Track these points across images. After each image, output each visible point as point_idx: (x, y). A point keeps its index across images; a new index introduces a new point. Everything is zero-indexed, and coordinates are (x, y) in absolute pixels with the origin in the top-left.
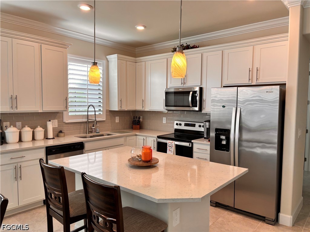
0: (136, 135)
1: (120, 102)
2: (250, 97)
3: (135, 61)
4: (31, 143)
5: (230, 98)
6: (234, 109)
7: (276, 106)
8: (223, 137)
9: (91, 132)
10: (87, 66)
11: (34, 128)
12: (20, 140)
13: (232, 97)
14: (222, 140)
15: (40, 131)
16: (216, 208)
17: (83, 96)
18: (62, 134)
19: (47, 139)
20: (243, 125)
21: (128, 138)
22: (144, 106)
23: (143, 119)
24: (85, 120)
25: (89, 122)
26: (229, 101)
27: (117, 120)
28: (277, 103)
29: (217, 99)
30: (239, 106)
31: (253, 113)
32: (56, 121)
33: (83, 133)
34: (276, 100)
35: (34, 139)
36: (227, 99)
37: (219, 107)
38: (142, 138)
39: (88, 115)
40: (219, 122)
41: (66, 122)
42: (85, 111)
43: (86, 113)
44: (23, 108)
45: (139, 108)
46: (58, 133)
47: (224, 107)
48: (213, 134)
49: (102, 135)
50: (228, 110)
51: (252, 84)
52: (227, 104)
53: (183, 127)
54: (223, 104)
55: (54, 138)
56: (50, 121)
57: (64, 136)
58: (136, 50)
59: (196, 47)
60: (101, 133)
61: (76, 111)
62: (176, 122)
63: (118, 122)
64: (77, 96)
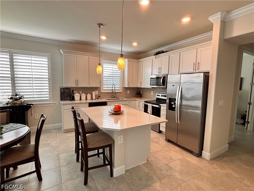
0: (136, 100)
1: (128, 83)
2: (187, 80)
3: (138, 62)
4: (85, 101)
5: (177, 81)
6: (179, 87)
7: (201, 85)
8: (172, 103)
9: (114, 97)
10: (112, 65)
11: (86, 94)
12: (81, 99)
13: (178, 80)
14: (173, 105)
15: (89, 96)
16: (168, 143)
17: (110, 80)
18: (100, 98)
19: (92, 99)
20: (183, 97)
21: (131, 102)
22: (141, 85)
23: (142, 92)
24: (111, 92)
25: (113, 92)
26: (176, 83)
27: (128, 92)
28: (202, 84)
29: (170, 81)
30: (181, 85)
31: (188, 89)
32: (97, 91)
33: (110, 98)
34: (202, 82)
35: (86, 99)
36: (175, 81)
37: (171, 86)
38: (138, 102)
39: (112, 89)
40: (171, 95)
41: (102, 92)
42: (111, 87)
43: (112, 88)
44: (81, 85)
45: (139, 86)
46: (98, 97)
47: (173, 86)
48: (168, 101)
49: (120, 99)
50: (175, 88)
51: (196, 72)
52: (175, 84)
53: (160, 97)
54: (173, 84)
55: (95, 99)
56: (94, 91)
57: (100, 99)
58: (140, 56)
59: (167, 52)
60: (119, 98)
61: (108, 87)
62: (157, 94)
63: (129, 93)
64: (108, 80)
